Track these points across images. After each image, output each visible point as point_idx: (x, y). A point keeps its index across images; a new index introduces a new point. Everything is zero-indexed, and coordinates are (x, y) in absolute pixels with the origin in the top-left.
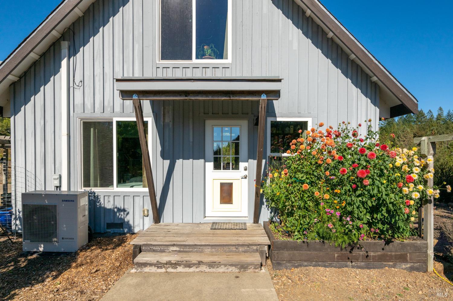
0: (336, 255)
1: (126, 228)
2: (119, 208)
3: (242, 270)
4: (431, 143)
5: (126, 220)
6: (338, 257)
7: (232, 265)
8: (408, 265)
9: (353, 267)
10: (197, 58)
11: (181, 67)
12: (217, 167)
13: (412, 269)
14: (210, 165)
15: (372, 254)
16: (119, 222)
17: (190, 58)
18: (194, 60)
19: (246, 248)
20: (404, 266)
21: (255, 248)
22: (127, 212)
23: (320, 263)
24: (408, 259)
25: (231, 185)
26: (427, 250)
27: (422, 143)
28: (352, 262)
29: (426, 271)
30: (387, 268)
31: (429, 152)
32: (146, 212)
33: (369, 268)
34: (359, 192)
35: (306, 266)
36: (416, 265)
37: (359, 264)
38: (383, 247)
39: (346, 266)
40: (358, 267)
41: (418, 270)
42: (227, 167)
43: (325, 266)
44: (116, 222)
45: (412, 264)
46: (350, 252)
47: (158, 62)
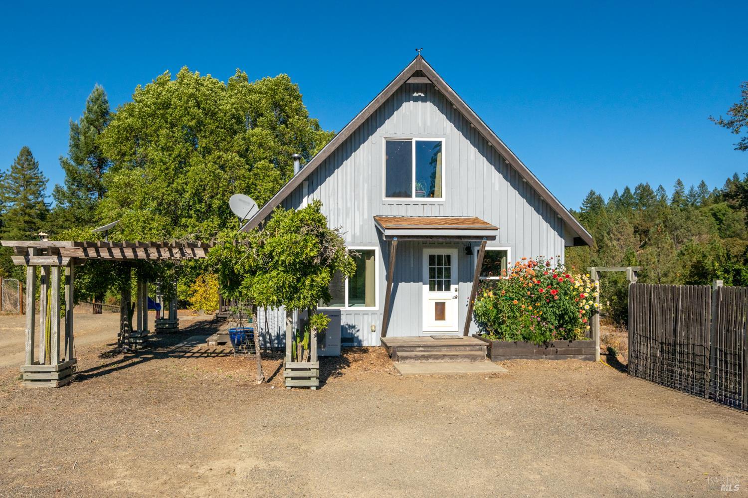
0: (535, 351)
1: (355, 342)
2: (350, 325)
3: (473, 360)
4: (597, 272)
5: (356, 335)
6: (536, 352)
8: (583, 357)
9: (546, 358)
10: (417, 196)
11: (404, 203)
12: (432, 289)
13: (585, 359)
14: (426, 287)
15: (559, 349)
16: (350, 337)
17: (410, 196)
18: (414, 198)
19: (472, 348)
20: (580, 357)
21: (478, 347)
22: (357, 329)
23: (524, 357)
24: (583, 352)
25: (444, 304)
26: (595, 346)
27: (592, 271)
28: (546, 355)
29: (595, 361)
30: (569, 359)
31: (596, 277)
32: (373, 328)
33: (557, 359)
34: (550, 305)
35: (514, 359)
36: (588, 356)
37: (550, 357)
38: (568, 344)
39: (542, 358)
40: (550, 359)
41: (589, 359)
42: (440, 289)
43: (527, 359)
44: (348, 336)
45: (586, 356)
46: (546, 349)
47: (383, 200)
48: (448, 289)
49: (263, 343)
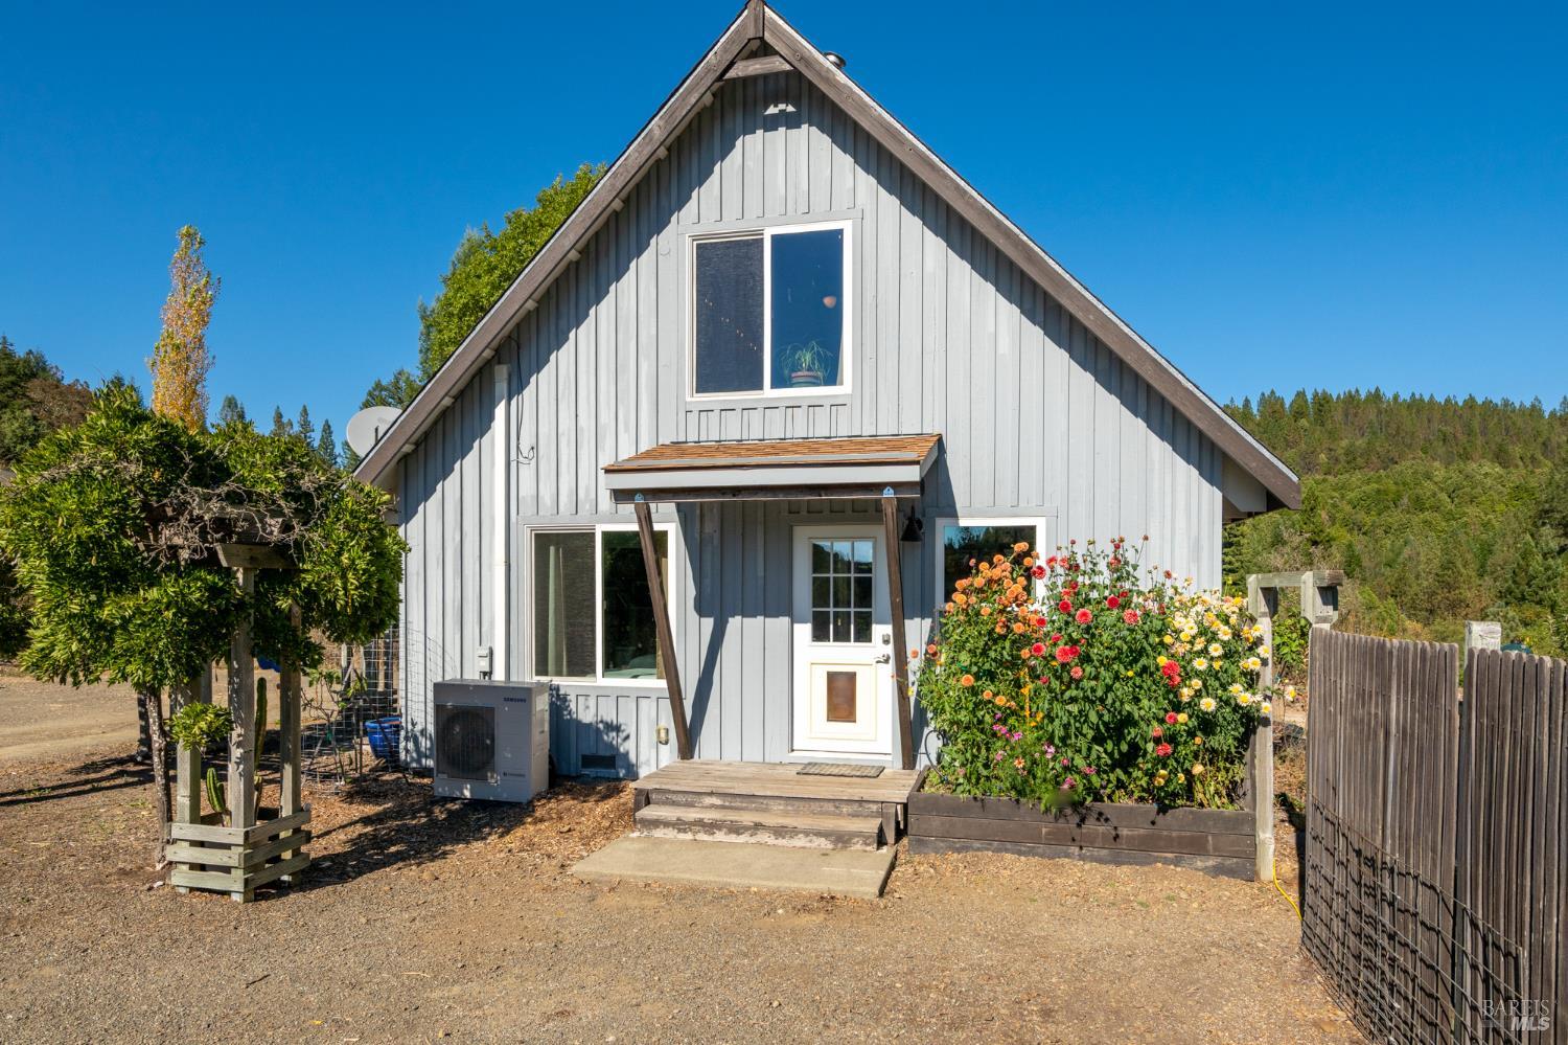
0: (1044, 830)
1: (622, 767)
2: (607, 723)
3: (840, 845)
5: (622, 750)
6: (1048, 834)
7: (819, 834)
8: (1211, 862)
9: (1082, 858)
10: (774, 385)
11: (739, 407)
12: (820, 634)
13: (1218, 871)
14: (804, 631)
15: (1124, 832)
16: (608, 754)
17: (759, 386)
18: (768, 392)
19: (855, 807)
20: (1199, 864)
21: (874, 807)
22: (625, 734)
23: (1009, 846)
24: (1210, 848)
25: (852, 677)
26: (1254, 828)
28: (1081, 848)
29: (1252, 876)
30: (1160, 865)
31: (1257, 608)
32: (663, 734)
33: (1118, 864)
35: (978, 849)
36: (1228, 862)
37: (1096, 852)
38: (1151, 819)
39: (1067, 856)
40: (1093, 859)
41: (1231, 873)
42: (842, 636)
43: (1020, 853)
44: (602, 753)
45: (1219, 860)
46: (1079, 826)
47: (688, 399)
48: (864, 635)
49: (414, 755)
